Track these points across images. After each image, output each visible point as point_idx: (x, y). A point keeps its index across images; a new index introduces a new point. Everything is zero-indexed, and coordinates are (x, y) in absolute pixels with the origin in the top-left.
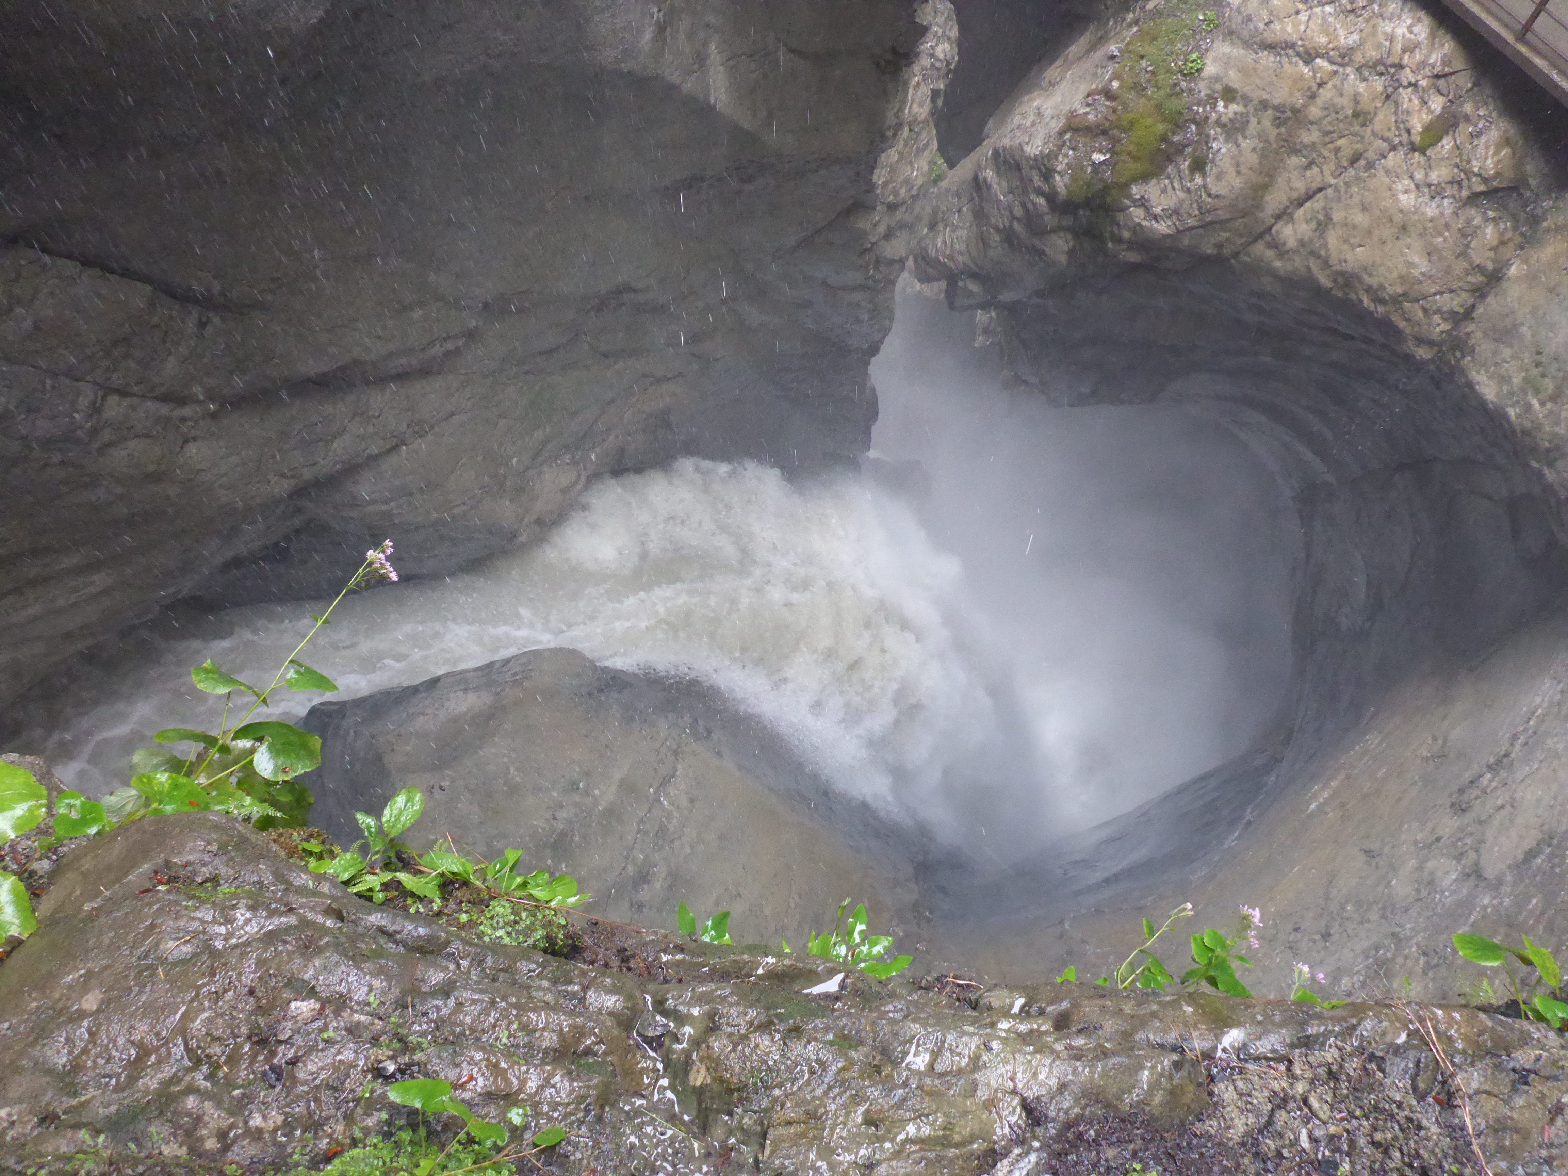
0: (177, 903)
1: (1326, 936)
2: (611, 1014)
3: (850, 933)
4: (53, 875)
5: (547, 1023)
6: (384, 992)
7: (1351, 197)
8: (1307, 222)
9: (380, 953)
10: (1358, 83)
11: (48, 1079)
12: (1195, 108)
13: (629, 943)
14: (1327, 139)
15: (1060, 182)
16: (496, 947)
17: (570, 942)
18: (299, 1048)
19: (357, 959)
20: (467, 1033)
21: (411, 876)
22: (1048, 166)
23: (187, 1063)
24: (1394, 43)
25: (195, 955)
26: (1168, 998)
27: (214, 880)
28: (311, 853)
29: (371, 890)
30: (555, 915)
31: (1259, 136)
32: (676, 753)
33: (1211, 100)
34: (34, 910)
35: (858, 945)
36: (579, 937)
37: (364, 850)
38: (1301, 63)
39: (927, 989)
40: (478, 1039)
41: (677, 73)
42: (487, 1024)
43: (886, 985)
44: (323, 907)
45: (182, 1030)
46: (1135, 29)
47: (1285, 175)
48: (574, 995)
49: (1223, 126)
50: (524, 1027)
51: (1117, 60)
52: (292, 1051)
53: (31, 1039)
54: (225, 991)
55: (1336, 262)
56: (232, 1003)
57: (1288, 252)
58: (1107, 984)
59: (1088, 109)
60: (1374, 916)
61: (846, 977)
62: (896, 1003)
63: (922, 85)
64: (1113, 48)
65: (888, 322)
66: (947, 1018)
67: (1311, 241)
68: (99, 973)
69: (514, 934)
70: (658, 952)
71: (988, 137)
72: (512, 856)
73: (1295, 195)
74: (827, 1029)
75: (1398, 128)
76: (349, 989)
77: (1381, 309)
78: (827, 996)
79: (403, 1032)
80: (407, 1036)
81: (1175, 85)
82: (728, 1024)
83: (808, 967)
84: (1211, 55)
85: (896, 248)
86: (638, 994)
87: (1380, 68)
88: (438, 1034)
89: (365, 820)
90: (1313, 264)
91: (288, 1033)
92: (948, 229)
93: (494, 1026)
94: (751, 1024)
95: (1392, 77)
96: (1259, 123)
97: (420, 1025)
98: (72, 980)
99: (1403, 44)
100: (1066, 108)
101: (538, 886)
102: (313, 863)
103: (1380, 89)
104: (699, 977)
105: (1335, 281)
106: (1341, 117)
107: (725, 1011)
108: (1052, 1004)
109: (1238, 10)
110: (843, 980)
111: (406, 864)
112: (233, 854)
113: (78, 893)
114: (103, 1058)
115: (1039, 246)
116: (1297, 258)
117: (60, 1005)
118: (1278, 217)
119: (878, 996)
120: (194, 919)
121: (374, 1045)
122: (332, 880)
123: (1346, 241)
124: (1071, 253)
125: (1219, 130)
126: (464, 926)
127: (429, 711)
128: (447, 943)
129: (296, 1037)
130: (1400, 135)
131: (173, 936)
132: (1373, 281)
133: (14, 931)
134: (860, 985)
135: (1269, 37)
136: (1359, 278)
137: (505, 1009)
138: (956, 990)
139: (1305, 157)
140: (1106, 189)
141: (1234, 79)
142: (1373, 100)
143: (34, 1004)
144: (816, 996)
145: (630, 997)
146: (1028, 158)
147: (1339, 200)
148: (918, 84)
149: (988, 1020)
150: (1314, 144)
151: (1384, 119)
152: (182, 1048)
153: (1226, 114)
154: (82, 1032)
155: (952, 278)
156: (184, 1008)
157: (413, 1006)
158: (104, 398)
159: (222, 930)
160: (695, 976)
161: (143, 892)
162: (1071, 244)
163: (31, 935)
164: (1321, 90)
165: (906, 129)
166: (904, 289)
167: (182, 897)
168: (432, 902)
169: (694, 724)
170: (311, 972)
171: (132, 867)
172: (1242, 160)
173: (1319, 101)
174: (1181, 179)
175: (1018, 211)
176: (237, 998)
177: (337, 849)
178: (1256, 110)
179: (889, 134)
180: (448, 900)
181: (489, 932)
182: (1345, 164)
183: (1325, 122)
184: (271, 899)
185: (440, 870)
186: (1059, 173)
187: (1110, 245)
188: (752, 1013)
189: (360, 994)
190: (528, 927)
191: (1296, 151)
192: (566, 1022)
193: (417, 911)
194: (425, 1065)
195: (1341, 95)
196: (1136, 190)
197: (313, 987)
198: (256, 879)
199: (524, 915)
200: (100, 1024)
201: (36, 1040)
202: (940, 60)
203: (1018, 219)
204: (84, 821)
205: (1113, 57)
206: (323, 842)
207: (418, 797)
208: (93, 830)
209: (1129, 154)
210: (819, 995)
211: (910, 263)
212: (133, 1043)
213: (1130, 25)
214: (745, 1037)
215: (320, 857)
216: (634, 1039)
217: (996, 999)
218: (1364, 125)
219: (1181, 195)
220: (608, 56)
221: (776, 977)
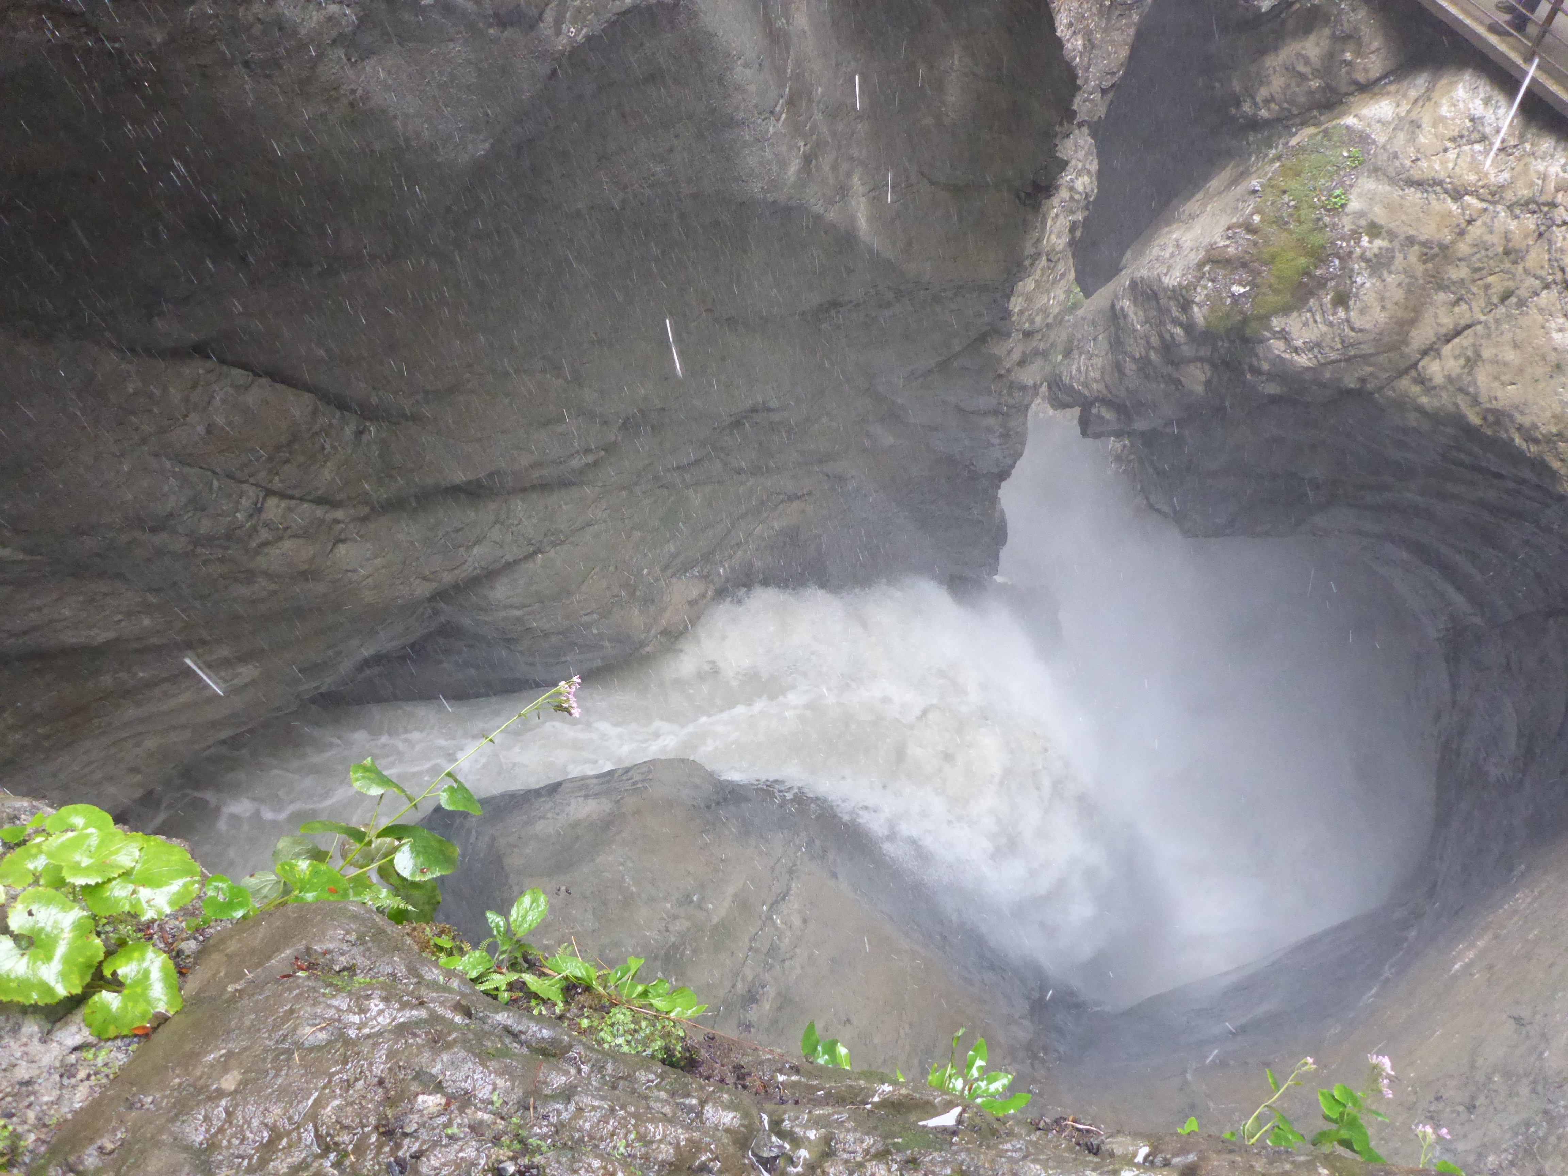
0: (315, 990)
1: (1471, 1108)
2: (727, 1131)
3: (970, 1067)
4: (200, 955)
5: (665, 1136)
6: (507, 1092)
7: (1502, 334)
8: (1456, 358)
9: (504, 1053)
10: (1509, 220)
11: (185, 1155)
12: (1339, 242)
13: (745, 1060)
14: (1477, 276)
15: (1198, 314)
16: (615, 1055)
17: (688, 1054)
18: (424, 1142)
19: (483, 1057)
20: (586, 1139)
21: (536, 978)
22: (1187, 296)
23: (316, 1149)
24: (1547, 182)
25: (329, 1043)
26: (1302, 1158)
27: (351, 969)
28: (441, 949)
29: (497, 989)
30: (674, 1026)
31: (1405, 271)
32: (791, 872)
33: (1355, 235)
34: (180, 989)
35: (977, 1080)
36: (697, 1051)
37: (492, 949)
38: (1449, 200)
39: (1047, 1130)
40: (596, 1146)
41: (821, 202)
42: (605, 1132)
43: (1005, 1123)
44: (452, 1003)
45: (313, 1116)
46: (1278, 164)
47: (1432, 310)
48: (691, 1109)
49: (1367, 261)
50: (641, 1138)
51: (1258, 194)
52: (417, 1144)
53: (172, 1114)
54: (357, 1080)
55: (1487, 399)
56: (362, 1093)
57: (1435, 388)
58: (1234, 1139)
59: (1228, 242)
60: (1524, 1090)
61: (964, 1111)
62: (1015, 1142)
63: (1061, 217)
64: (1255, 183)
65: (1020, 446)
66: (1067, 1162)
67: (1459, 376)
68: (239, 1053)
69: (633, 1043)
70: (775, 1071)
71: (1125, 267)
72: (635, 964)
73: (1443, 331)
74: (945, 1163)
75: (1551, 266)
76: (474, 1086)
77: (1533, 448)
78: (944, 1130)
79: (523, 1133)
80: (527, 1138)
81: (1319, 219)
82: (844, 1150)
83: (926, 1098)
84: (1355, 191)
85: (1029, 375)
86: (754, 1111)
87: (1532, 206)
88: (557, 1138)
89: (493, 918)
90: (1460, 400)
91: (415, 1126)
92: (1083, 356)
93: (613, 1134)
94: (867, 1152)
95: (1545, 215)
96: (1405, 258)
97: (541, 1128)
98: (214, 1059)
99: (1557, 183)
100: (1206, 241)
101: (659, 996)
102: (443, 959)
103: (1532, 227)
104: (814, 1100)
105: (1485, 418)
106: (1490, 254)
107: (842, 1136)
108: (1178, 1155)
109: (1384, 147)
110: (960, 1115)
111: (533, 966)
112: (370, 944)
113: (222, 974)
114: (237, 1138)
115: (1175, 375)
116: (1444, 395)
117: (201, 1082)
118: (1425, 353)
119: (994, 1133)
120: (330, 1006)
121: (495, 1145)
122: (461, 976)
123: (1497, 378)
124: (1208, 383)
125: (1363, 264)
126: (585, 1031)
127: (549, 815)
128: (570, 1047)
129: (422, 1130)
130: (1553, 274)
131: (311, 1022)
132: (1526, 421)
133: (161, 1008)
134: (977, 1120)
135: (1416, 174)
136: (1511, 417)
137: (624, 1118)
138: (1076, 1134)
139: (1453, 293)
140: (1245, 321)
141: (1379, 215)
142: (1526, 237)
143: (177, 1080)
144: (932, 1128)
145: (746, 1115)
146: (1166, 289)
147: (1489, 336)
148: (1057, 216)
149: (1111, 1167)
150: (1462, 280)
151: (1536, 257)
152: (312, 1135)
153: (1370, 249)
154: (220, 1112)
155: (1086, 405)
156: (317, 1094)
157: (535, 1108)
158: (265, 499)
159: (356, 1019)
160: (810, 1100)
161: (284, 977)
162: (1209, 374)
163: (177, 1012)
164: (1470, 227)
165: (1044, 258)
166: (1036, 414)
167: (321, 984)
168: (555, 1005)
169: (810, 843)
170: (439, 1066)
171: (274, 952)
172: (1387, 294)
173: (1468, 238)
174: (1323, 312)
175: (1155, 340)
176: (367, 1087)
177: (466, 947)
178: (1402, 245)
179: (1027, 263)
180: (570, 1004)
181: (609, 1039)
182: (1495, 300)
183: (1474, 259)
184: (403, 991)
185: (564, 974)
186: (1197, 304)
187: (1249, 376)
188: (869, 1141)
189: (484, 1093)
190: (647, 1037)
191: (1441, 286)
192: (682, 1136)
193: (540, 1014)
194: (544, 1168)
195: (1491, 232)
196: (1276, 323)
197: (440, 1082)
198: (390, 970)
199: (644, 1024)
200: (237, 1105)
201: (176, 1115)
202: (1079, 193)
203: (1153, 348)
204: (230, 905)
205: (1255, 192)
206: (454, 938)
207: (543, 899)
208: (239, 914)
209: (1270, 286)
210: (936, 1128)
211: (1044, 388)
212: (266, 1125)
213: (1272, 161)
214: (861, 1165)
215: (450, 953)
216: (749, 1158)
217: (1119, 1145)
218: (1515, 262)
219: (1324, 328)
220: (756, 187)
221: (894, 1106)
